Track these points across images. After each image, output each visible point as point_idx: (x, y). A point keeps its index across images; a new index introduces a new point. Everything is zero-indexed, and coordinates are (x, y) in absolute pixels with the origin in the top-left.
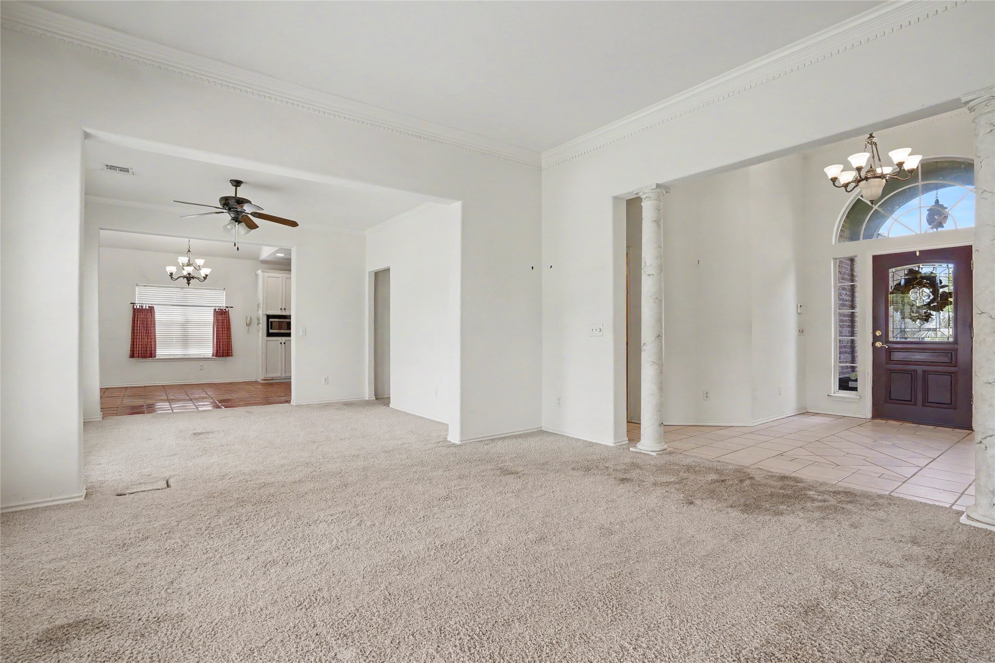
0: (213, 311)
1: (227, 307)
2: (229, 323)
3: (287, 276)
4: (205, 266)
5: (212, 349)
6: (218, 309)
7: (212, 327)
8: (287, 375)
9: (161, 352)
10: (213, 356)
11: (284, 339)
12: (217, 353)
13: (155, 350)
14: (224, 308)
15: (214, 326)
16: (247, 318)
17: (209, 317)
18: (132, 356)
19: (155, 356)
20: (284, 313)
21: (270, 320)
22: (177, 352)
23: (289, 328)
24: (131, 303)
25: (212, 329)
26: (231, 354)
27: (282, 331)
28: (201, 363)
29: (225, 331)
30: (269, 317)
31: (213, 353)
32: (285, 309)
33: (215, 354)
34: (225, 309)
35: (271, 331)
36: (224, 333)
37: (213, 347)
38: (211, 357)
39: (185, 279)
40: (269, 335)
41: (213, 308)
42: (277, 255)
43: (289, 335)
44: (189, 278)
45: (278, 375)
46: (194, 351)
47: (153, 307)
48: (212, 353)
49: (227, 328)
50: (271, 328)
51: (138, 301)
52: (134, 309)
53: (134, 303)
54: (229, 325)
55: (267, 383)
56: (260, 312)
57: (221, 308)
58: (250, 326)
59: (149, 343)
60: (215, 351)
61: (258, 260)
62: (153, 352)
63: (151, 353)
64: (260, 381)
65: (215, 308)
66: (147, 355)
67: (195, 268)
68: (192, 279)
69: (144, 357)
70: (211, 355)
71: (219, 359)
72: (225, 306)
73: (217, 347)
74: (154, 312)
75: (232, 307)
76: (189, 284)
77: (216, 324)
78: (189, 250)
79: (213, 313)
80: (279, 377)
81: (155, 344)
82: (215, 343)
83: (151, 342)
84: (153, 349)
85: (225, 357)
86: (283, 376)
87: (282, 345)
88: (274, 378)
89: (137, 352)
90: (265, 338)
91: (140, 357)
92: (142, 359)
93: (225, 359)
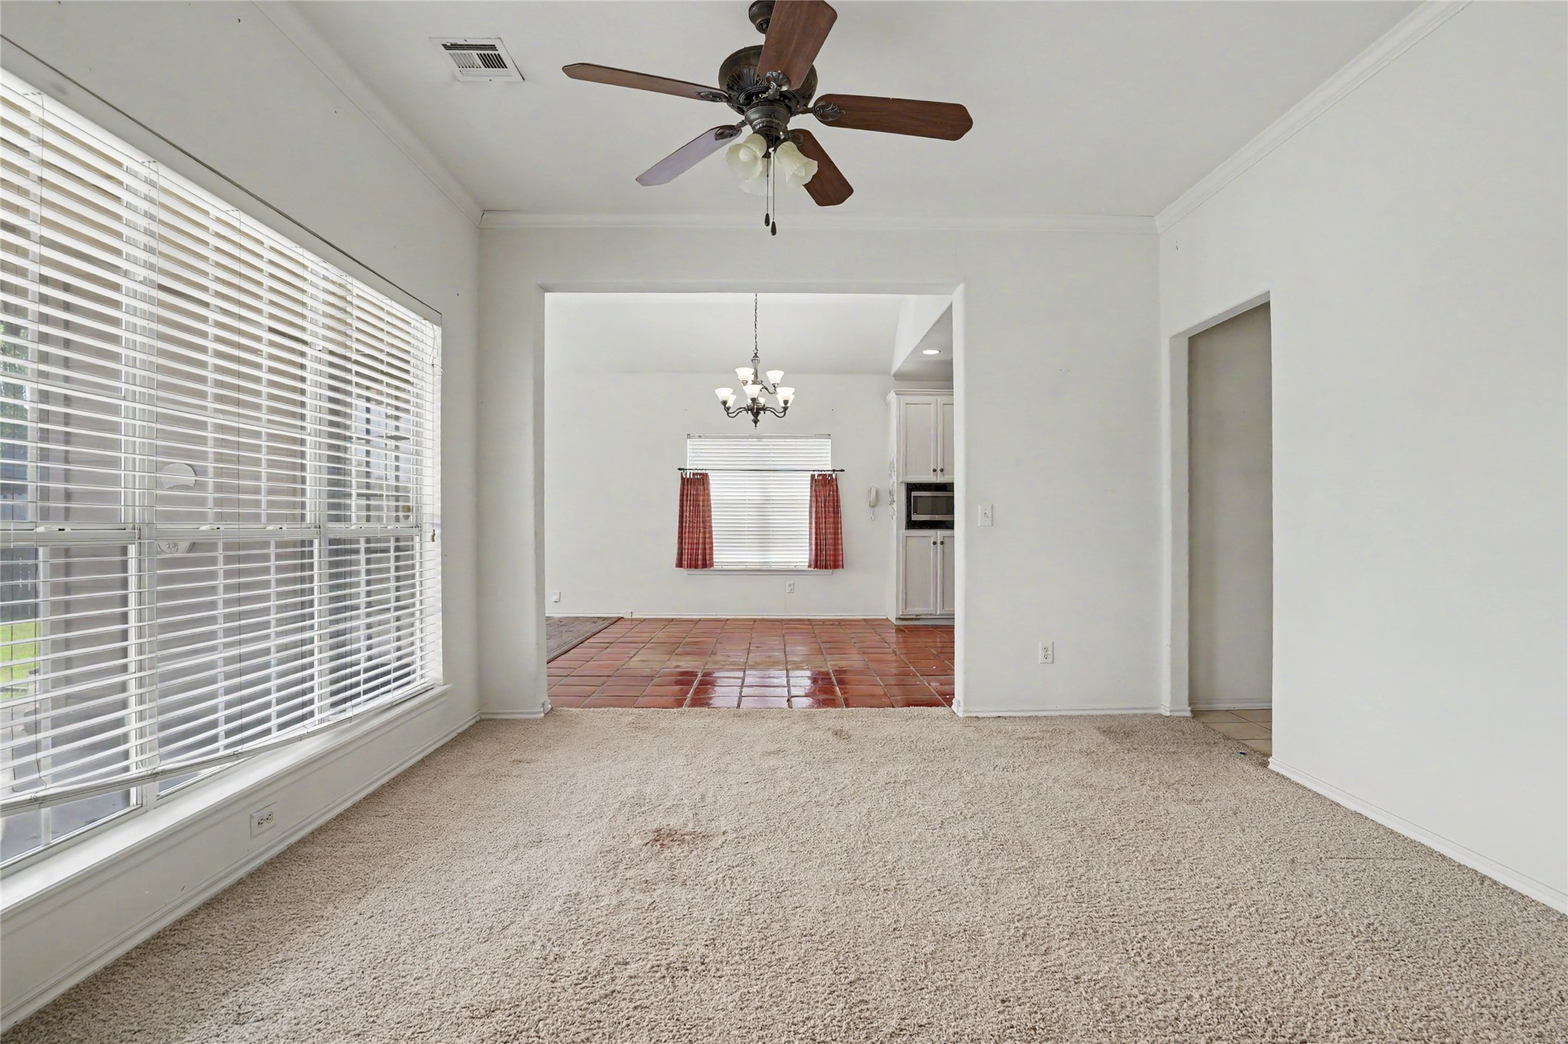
0: (809, 478)
1: (834, 471)
2: (837, 501)
3: (945, 399)
4: (785, 383)
5: (808, 552)
6: (819, 475)
7: (808, 510)
8: (947, 610)
9: (721, 556)
10: (810, 566)
11: (939, 534)
12: (816, 561)
13: (711, 554)
14: (829, 473)
15: (811, 507)
16: (870, 491)
17: (801, 490)
18: (680, 564)
19: (711, 565)
20: (940, 479)
21: (914, 494)
22: (750, 557)
23: (950, 510)
24: (680, 469)
25: (808, 514)
26: (841, 563)
27: (937, 518)
28: (790, 580)
29: (829, 517)
30: (911, 487)
31: (810, 561)
32: (942, 470)
33: (813, 563)
34: (830, 475)
35: (914, 517)
36: (830, 522)
37: (811, 550)
38: (806, 568)
39: (749, 412)
40: (911, 525)
41: (809, 474)
42: (925, 352)
43: (949, 525)
44: (756, 410)
45: (930, 609)
46: (778, 557)
47: (707, 474)
48: (807, 560)
49: (834, 511)
50: (916, 512)
51: (690, 464)
52: (683, 479)
53: (683, 469)
54: (838, 506)
55: (906, 627)
56: (894, 478)
57: (823, 473)
58: (876, 508)
59: (701, 541)
60: (813, 558)
61: (889, 374)
62: (708, 557)
63: (704, 560)
64: (894, 622)
65: (812, 473)
66: (700, 563)
67: (766, 389)
68: (762, 412)
69: (696, 567)
70: (807, 564)
71: (820, 573)
72: (830, 469)
73: (816, 549)
74: (708, 484)
75: (842, 471)
76: (756, 422)
77: (814, 505)
78: (756, 354)
79: (809, 482)
80: (931, 614)
81: (712, 543)
82: (813, 542)
83: (705, 538)
84: (708, 551)
85: (831, 570)
86: (938, 613)
87: (937, 548)
88: (921, 617)
89: (685, 557)
90: (903, 531)
91: (690, 566)
92: (693, 569)
93: (832, 574)
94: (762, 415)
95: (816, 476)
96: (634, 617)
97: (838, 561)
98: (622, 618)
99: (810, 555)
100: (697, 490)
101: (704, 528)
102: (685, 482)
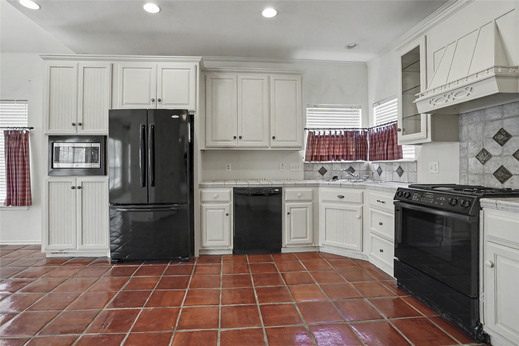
0: (4, 134)
6: (11, 132)
12: (10, 199)
15: (6, 156)
21: (55, 145)
25: (4, 162)
31: (6, 199)
33: (7, 201)
34: (20, 131)
38: (4, 205)
41: (4, 130)
45: (71, 245)
54: (27, 156)
57: (15, 129)
60: (8, 197)
65: (6, 130)
70: (4, 202)
71: (16, 209)
73: (10, 190)
79: (4, 137)
80: (72, 250)
86: (78, 248)
87: (75, 192)
88: (65, 251)
90: (46, 178)
93: (28, 210)
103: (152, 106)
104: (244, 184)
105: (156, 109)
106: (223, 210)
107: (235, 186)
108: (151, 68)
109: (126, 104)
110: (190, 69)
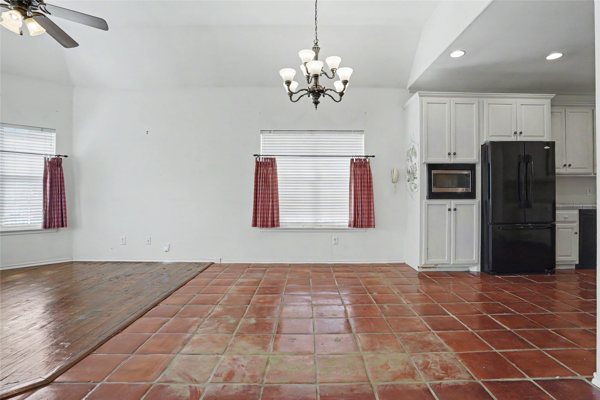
0: (349, 162)
1: (367, 156)
2: (370, 179)
3: (455, 100)
5: (348, 215)
6: (356, 160)
7: (348, 185)
9: (284, 218)
10: (350, 226)
11: (453, 203)
12: (355, 221)
13: (278, 217)
14: (364, 158)
15: (350, 183)
16: (392, 172)
17: (344, 171)
18: (255, 225)
19: (278, 225)
20: (453, 161)
21: (433, 172)
22: (306, 219)
24: (255, 155)
25: (348, 187)
26: (373, 224)
27: (451, 190)
28: (335, 235)
29: (364, 190)
30: (431, 167)
31: (350, 222)
32: (455, 154)
33: (352, 224)
34: (365, 160)
35: (434, 190)
36: (364, 194)
37: (350, 214)
38: (347, 227)
39: (311, 94)
40: (432, 195)
41: (349, 159)
44: (317, 92)
45: (445, 260)
46: (327, 219)
47: (274, 159)
48: (348, 221)
49: (368, 187)
50: (435, 186)
51: (262, 152)
52: (257, 163)
53: (258, 156)
54: (371, 182)
55: (427, 274)
56: (418, 161)
57: (360, 158)
58: (397, 183)
59: (270, 207)
60: (353, 220)
61: (405, 87)
62: (275, 219)
63: (273, 221)
64: (417, 269)
65: (352, 158)
66: (270, 224)
67: (326, 74)
68: (322, 94)
69: (267, 226)
70: (348, 224)
71: (356, 231)
72: (364, 155)
73: (355, 214)
74: (276, 166)
75: (373, 156)
76: (316, 103)
77: (353, 181)
78: (316, 44)
79: (349, 165)
80: (446, 264)
81: (278, 209)
82: (353, 208)
83: (273, 206)
84: (275, 215)
85: (365, 229)
86: (452, 263)
87: (451, 213)
88: (439, 266)
89: (259, 219)
90: (425, 201)
91: (262, 226)
92: (265, 228)
93: (365, 231)
94: (321, 99)
95: (355, 160)
96: (222, 262)
97: (371, 222)
98: (213, 263)
99: (350, 217)
100: (267, 170)
101: (273, 198)
102: (258, 164)
103: (513, 139)
104: (589, 207)
105: (516, 141)
106: (570, 230)
107: (581, 208)
108: (512, 104)
109: (492, 136)
110: (544, 105)
